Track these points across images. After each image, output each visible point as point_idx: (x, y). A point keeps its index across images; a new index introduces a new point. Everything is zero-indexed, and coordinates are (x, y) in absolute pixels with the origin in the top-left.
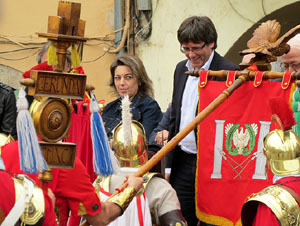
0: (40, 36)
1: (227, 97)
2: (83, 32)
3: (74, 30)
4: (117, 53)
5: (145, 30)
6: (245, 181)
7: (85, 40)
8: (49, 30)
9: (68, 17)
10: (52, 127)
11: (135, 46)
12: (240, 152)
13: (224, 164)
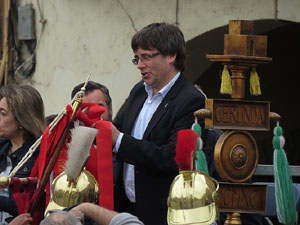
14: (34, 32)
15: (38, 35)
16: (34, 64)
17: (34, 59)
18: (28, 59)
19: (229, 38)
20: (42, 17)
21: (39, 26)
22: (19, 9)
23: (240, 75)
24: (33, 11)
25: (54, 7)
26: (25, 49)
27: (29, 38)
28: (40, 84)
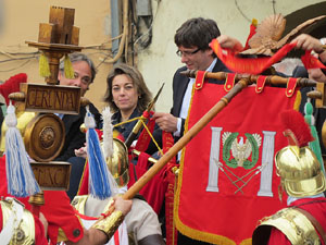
0: (31, 45)
1: (226, 105)
2: (77, 40)
3: (68, 38)
4: (115, 63)
5: (145, 38)
6: (249, 198)
7: (79, 50)
8: (40, 38)
9: (60, 24)
10: (44, 145)
11: (134, 55)
12: (240, 164)
13: (221, 176)
14: (151, 10)
15: (154, 12)
16: (151, 37)
17: (151, 32)
18: (145, 32)
21: (155, 4)
26: (142, 23)
27: (146, 14)
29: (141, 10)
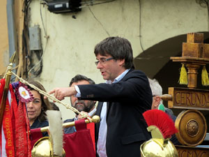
14: (41, 45)
15: (44, 47)
16: (41, 67)
17: (41, 63)
18: (37, 63)
19: (186, 46)
20: (46, 34)
21: (44, 40)
22: (30, 29)
23: (194, 71)
24: (40, 30)
25: (54, 27)
26: (35, 56)
27: (37, 49)
28: (46, 81)
29: (33, 46)
